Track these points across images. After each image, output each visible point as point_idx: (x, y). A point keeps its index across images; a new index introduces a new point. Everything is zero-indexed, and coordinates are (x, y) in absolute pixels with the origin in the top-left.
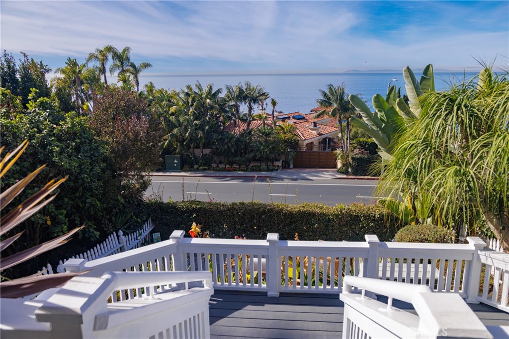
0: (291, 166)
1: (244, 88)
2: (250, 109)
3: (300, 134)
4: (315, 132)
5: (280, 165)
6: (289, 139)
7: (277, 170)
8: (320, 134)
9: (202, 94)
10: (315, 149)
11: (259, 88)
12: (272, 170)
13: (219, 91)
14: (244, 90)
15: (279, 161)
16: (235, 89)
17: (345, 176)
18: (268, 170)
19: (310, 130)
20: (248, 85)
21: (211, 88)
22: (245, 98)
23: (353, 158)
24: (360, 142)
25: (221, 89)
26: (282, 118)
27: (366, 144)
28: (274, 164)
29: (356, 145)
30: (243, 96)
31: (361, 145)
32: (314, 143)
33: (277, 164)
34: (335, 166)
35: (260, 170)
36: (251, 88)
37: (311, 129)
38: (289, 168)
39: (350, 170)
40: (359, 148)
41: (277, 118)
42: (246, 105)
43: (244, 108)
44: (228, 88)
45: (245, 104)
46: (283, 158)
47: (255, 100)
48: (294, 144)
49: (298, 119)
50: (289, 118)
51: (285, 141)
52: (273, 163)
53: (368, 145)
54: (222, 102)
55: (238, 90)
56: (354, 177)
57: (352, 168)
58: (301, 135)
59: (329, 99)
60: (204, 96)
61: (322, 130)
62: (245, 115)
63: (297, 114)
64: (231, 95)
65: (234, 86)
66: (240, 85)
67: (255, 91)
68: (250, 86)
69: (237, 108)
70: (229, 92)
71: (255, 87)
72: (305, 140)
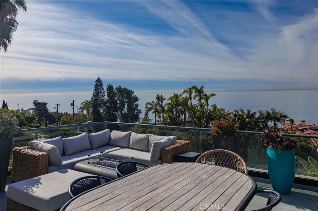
1: (271, 112)
2: (275, 125)
3: (314, 142)
6: (303, 146)
9: (244, 115)
11: (281, 112)
13: (254, 113)
16: (264, 112)
20: (273, 111)
21: (249, 112)
22: (272, 118)
25: (256, 112)
26: (301, 129)
30: (269, 116)
36: (276, 112)
41: (297, 129)
42: (272, 122)
43: (270, 124)
44: (260, 112)
45: (271, 122)
47: (278, 120)
48: (308, 150)
49: (314, 130)
50: (306, 129)
51: (301, 147)
54: (256, 120)
55: (266, 114)
58: (315, 143)
60: (245, 116)
62: (272, 127)
63: (313, 126)
64: (262, 117)
65: (264, 111)
66: (268, 110)
67: (278, 114)
68: (274, 111)
69: (266, 124)
70: (261, 115)
71: (278, 112)
72: (317, 147)
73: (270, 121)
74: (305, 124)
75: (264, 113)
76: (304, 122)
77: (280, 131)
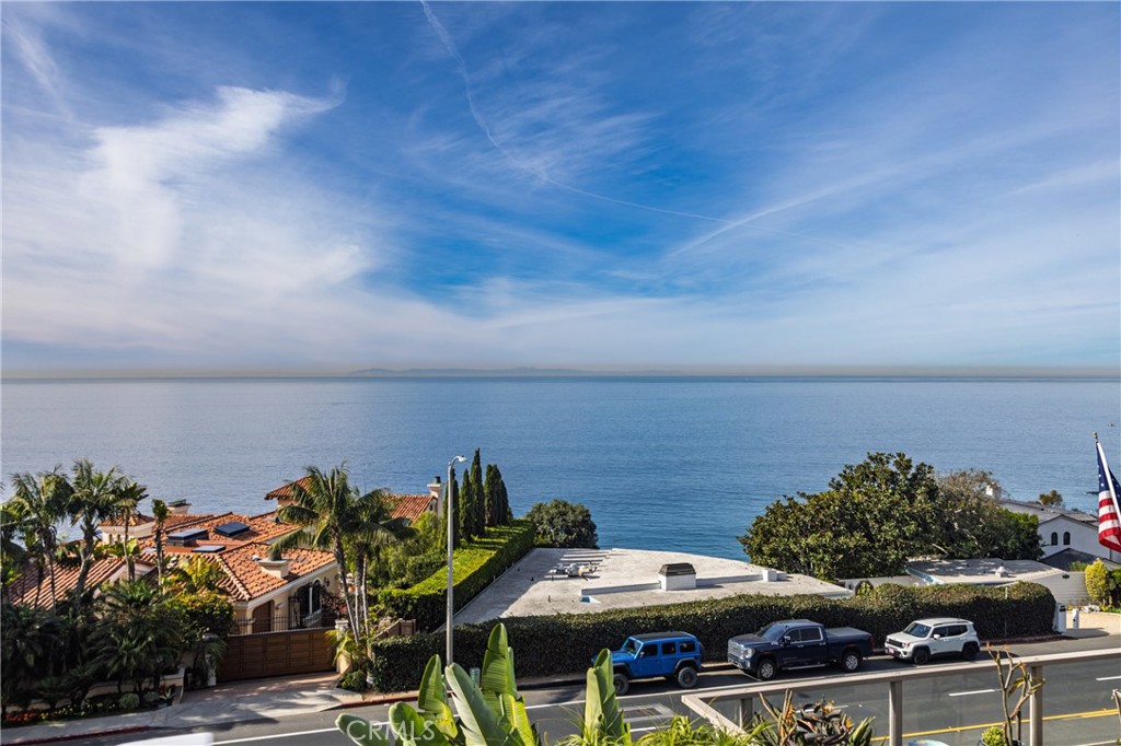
0: (213, 681)
1: (71, 480)
2: (90, 532)
3: (236, 582)
4: (277, 574)
5: (180, 683)
6: (203, 608)
7: (169, 702)
8: (291, 577)
10: (278, 628)
11: (116, 476)
12: (154, 706)
14: (71, 483)
15: (174, 671)
16: (41, 482)
17: (358, 698)
18: (143, 706)
19: (263, 569)
20: (85, 472)
22: (75, 508)
23: (375, 648)
24: (392, 599)
26: (185, 538)
27: (406, 603)
28: (162, 683)
29: (382, 607)
30: (63, 500)
31: (396, 607)
32: (276, 604)
33: (169, 683)
34: (333, 670)
35: (119, 710)
36: (94, 476)
37: (267, 566)
38: (205, 687)
39: (369, 679)
40: (391, 615)
41: (170, 538)
42: (78, 524)
43: (68, 531)
44: (22, 483)
45: (74, 522)
46: (188, 660)
47: (105, 511)
48: (219, 620)
49: (231, 535)
50: (204, 535)
51: (193, 615)
52: (157, 681)
53: (412, 604)
55: (52, 487)
56: (380, 697)
57: (376, 674)
58: (239, 586)
59: (310, 502)
61: (297, 565)
62: (71, 546)
63: (227, 521)
64: (30, 503)
65: (40, 475)
66: (59, 473)
67: (106, 484)
68: (89, 472)
69: (49, 536)
70: (24, 493)
71: (105, 476)
72: (250, 599)
73: (68, 519)
74: (186, 512)
75: (39, 486)
76: (185, 505)
77: (106, 557)
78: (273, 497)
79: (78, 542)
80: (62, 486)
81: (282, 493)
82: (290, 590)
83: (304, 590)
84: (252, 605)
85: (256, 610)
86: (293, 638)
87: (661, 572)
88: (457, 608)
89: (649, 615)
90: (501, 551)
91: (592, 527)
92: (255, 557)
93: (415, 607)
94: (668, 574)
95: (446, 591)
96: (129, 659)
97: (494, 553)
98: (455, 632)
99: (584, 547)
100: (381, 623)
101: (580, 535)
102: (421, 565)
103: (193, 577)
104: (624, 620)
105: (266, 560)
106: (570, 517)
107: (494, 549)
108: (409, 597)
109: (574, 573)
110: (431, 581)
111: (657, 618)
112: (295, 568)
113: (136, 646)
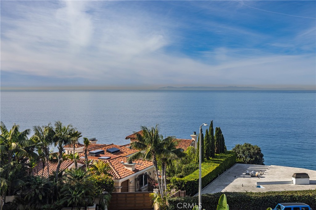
1: (54, 128)
2: (61, 150)
3: (115, 171)
4: (130, 169)
6: (103, 181)
8: (136, 171)
9: (6, 137)
11: (70, 128)
13: (26, 132)
14: (54, 130)
16: (43, 130)
19: (125, 167)
20: (59, 125)
21: (16, 129)
22: (56, 140)
23: (169, 201)
24: (176, 182)
25: (29, 130)
26: (96, 153)
27: (182, 184)
29: (172, 185)
30: (52, 137)
31: (178, 185)
32: (130, 181)
36: (62, 127)
37: (127, 166)
40: (176, 188)
41: (90, 153)
42: (57, 146)
43: (53, 149)
44: (37, 130)
45: (55, 145)
46: (97, 201)
47: (66, 141)
48: (109, 186)
49: (113, 153)
50: (102, 152)
51: (99, 183)
53: (184, 184)
54: (29, 144)
55: (48, 132)
58: (116, 173)
59: (143, 141)
60: (9, 138)
61: (138, 166)
62: (55, 155)
63: (111, 147)
64: (40, 137)
65: (43, 127)
66: (50, 126)
67: (66, 131)
68: (61, 126)
69: (46, 150)
70: (37, 133)
71: (66, 127)
72: (120, 179)
73: (53, 144)
74: (95, 143)
75: (43, 131)
76: (95, 140)
77: (67, 159)
78: (129, 138)
79: (57, 153)
80: (51, 131)
81: (132, 137)
82: (135, 176)
83: (141, 176)
84: (121, 181)
85: (123, 183)
86: (137, 195)
87: (293, 176)
88: (203, 187)
89: (288, 195)
90: (221, 164)
91: (262, 156)
92: (122, 162)
93: (186, 185)
94: (296, 178)
95: (198, 180)
96: (75, 199)
97: (218, 165)
98: (202, 197)
99: (258, 164)
100: (172, 191)
101: (256, 159)
102: (188, 168)
103: (99, 169)
104: (276, 196)
105: (126, 163)
106: (252, 151)
107: (218, 163)
108: (183, 181)
109: (254, 175)
110: (192, 175)
111: (291, 196)
112: (137, 167)
113: (78, 194)
